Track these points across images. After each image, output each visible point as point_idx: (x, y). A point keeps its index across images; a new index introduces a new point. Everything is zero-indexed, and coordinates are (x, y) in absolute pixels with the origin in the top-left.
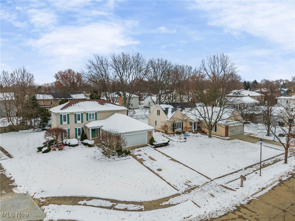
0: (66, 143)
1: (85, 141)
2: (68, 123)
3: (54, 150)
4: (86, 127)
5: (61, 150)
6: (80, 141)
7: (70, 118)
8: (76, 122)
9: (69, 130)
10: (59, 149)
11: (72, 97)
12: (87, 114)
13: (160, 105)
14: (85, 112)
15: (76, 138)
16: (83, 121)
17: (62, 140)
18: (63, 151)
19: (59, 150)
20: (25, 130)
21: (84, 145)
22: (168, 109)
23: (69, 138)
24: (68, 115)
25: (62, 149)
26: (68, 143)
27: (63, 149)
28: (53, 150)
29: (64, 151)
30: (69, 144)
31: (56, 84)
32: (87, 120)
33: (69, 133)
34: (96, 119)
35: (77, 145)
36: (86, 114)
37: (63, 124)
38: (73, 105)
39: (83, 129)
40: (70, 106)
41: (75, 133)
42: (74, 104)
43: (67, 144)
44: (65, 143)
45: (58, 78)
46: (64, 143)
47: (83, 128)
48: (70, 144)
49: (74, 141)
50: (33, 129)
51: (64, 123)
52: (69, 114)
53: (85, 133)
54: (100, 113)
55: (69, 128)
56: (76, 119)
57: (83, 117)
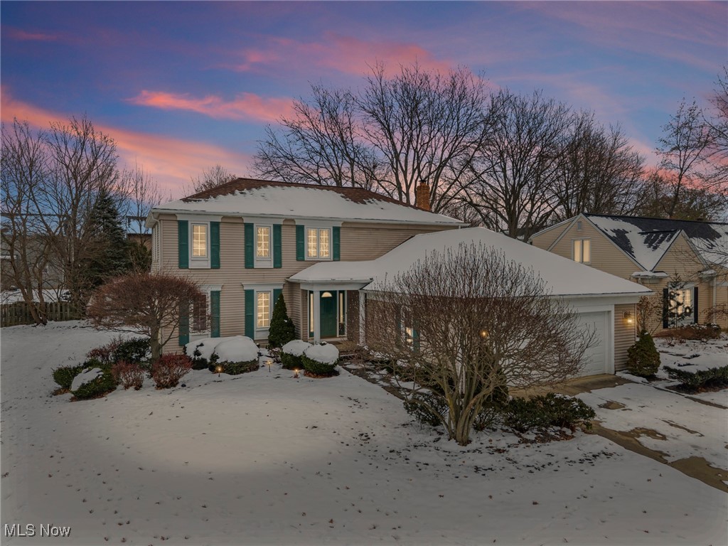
0: (197, 353)
1: (294, 348)
2: (216, 263)
3: (132, 389)
4: (293, 285)
5: (167, 387)
6: (265, 352)
7: (222, 241)
8: (249, 263)
9: (216, 295)
10: (158, 381)
12: (301, 229)
14: (289, 221)
15: (249, 331)
16: (281, 263)
17: (184, 340)
18: (176, 395)
19: (160, 386)
20: (71, 319)
21: (284, 367)
22: (626, 234)
23: (216, 334)
24: (215, 225)
25: (173, 383)
26: (206, 354)
27: (180, 380)
28: (127, 387)
29: (184, 391)
30: (214, 357)
33: (216, 310)
34: (335, 256)
35: (252, 366)
36: (294, 230)
39: (282, 297)
40: (225, 195)
41: (246, 312)
42: (245, 191)
43: (204, 360)
44: (193, 357)
46: (190, 353)
47: (281, 290)
48: (219, 361)
49: (237, 348)
51: (196, 262)
52: (219, 220)
53: (289, 314)
54: (352, 234)
55: (220, 289)
56: (249, 249)
57: (280, 244)
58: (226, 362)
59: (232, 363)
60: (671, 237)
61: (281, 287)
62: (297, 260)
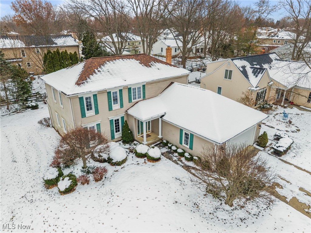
0: (100, 156)
2: (97, 112)
4: (128, 115)
5: (100, 180)
8: (110, 109)
9: (98, 125)
11: (56, 44)
12: (129, 89)
13: (234, 61)
14: (125, 87)
15: (113, 136)
16: (123, 105)
19: (97, 180)
22: (246, 68)
24: (95, 96)
25: (102, 178)
26: (105, 157)
27: (104, 176)
30: (110, 159)
31: (16, 18)
32: (130, 101)
33: (100, 132)
34: (144, 98)
35: (126, 159)
36: (127, 90)
37: (87, 115)
38: (96, 71)
39: (124, 120)
41: (111, 129)
42: (99, 69)
43: (104, 159)
45: (17, 10)
47: (123, 117)
48: (113, 161)
50: (6, 107)
51: (88, 113)
52: (96, 93)
54: (149, 86)
55: (100, 122)
56: (110, 102)
57: (122, 97)
58: (117, 161)
59: (120, 161)
60: (263, 72)
61: (124, 115)
62: (129, 102)
